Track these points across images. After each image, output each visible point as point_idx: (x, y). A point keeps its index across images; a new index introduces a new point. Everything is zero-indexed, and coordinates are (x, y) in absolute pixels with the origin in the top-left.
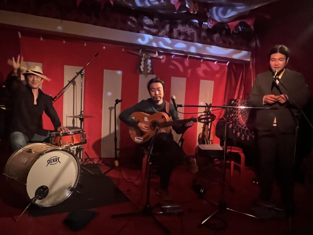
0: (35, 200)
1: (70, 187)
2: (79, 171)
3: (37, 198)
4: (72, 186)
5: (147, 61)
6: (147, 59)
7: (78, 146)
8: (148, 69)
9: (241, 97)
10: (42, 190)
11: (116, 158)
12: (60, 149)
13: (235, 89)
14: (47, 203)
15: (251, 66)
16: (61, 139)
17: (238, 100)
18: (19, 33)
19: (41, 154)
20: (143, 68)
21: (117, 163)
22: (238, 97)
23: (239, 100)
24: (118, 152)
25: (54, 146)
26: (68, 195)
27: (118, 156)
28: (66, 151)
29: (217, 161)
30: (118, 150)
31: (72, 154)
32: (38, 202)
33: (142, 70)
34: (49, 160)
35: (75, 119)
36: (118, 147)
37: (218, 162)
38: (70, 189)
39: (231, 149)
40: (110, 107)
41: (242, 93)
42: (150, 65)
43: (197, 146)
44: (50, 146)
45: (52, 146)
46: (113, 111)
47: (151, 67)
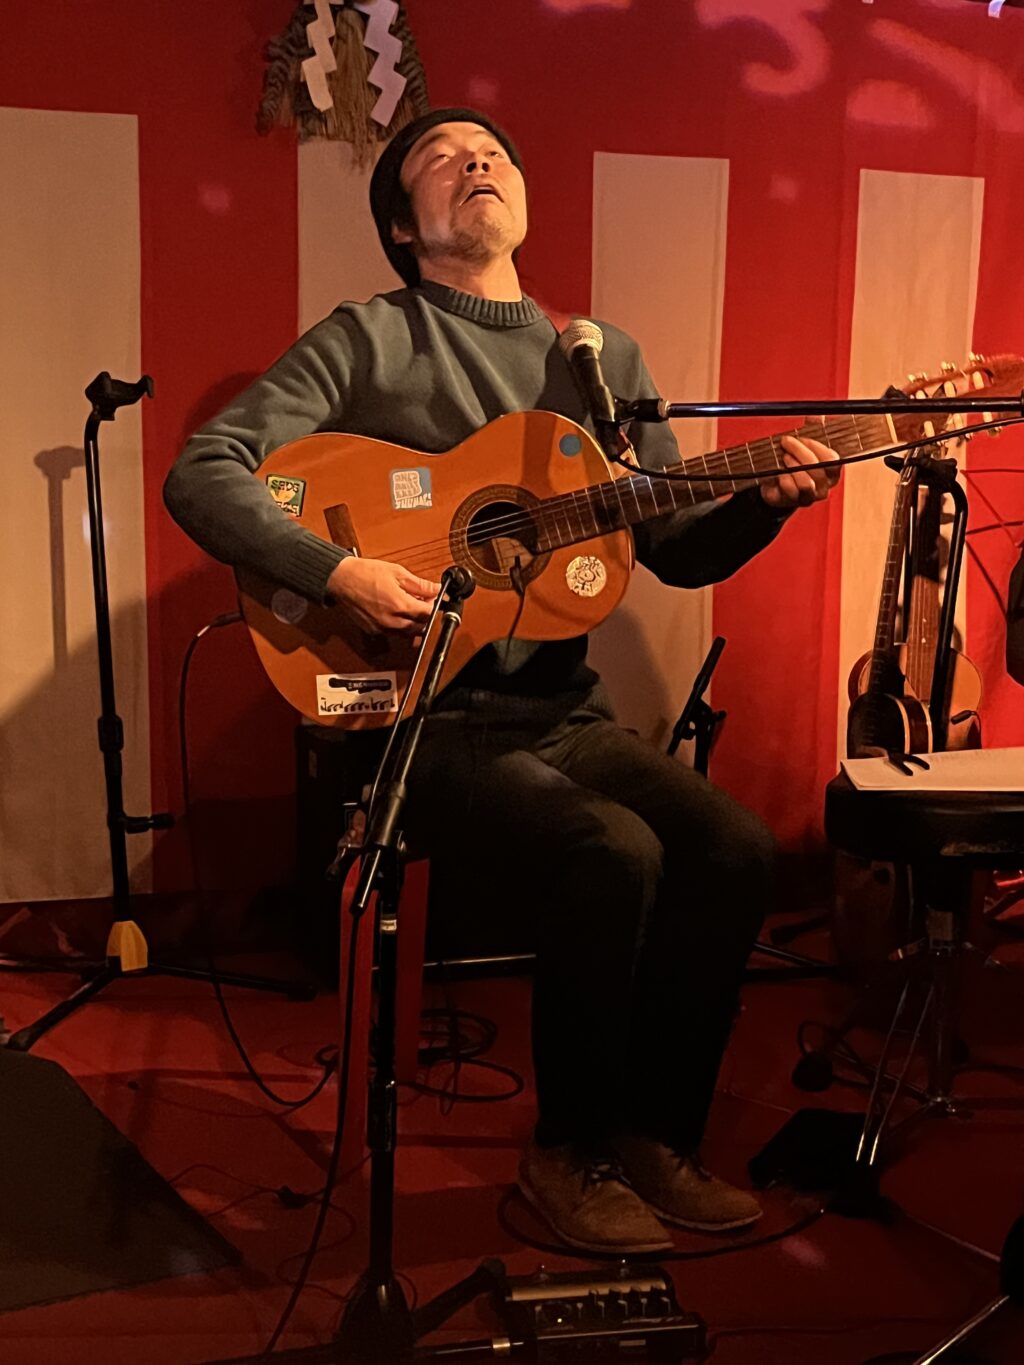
5: (365, 18)
8: (378, 91)
11: (122, 904)
20: (331, 78)
21: (129, 944)
30: (138, 825)
33: (322, 100)
36: (134, 803)
40: (50, 447)
42: (392, 49)
47: (398, 68)
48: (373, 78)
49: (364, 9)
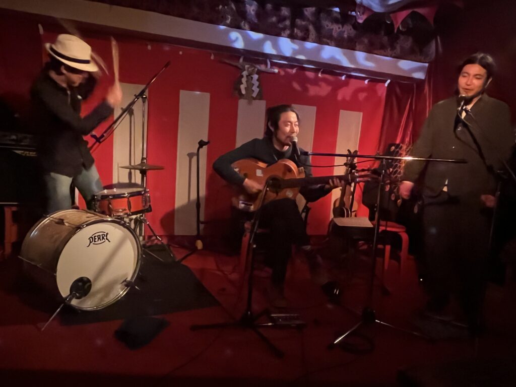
0: (71, 300)
1: (125, 281)
2: (140, 257)
3: (73, 297)
4: (129, 279)
5: (252, 78)
6: (252, 75)
7: (138, 215)
8: (253, 91)
9: (407, 139)
10: (80, 284)
11: (198, 237)
12: (110, 219)
13: (398, 127)
14: (88, 304)
15: (427, 88)
16: (110, 203)
17: (401, 145)
18: (40, 27)
19: (79, 228)
20: (245, 88)
21: (199, 244)
22: (403, 141)
23: (403, 145)
24: (202, 226)
25: (99, 214)
26: (121, 293)
27: (201, 233)
28: (118, 223)
29: (363, 244)
30: (202, 223)
31: (128, 228)
32: (74, 302)
33: (244, 92)
34: (92, 237)
35: (132, 171)
36: (202, 218)
37: (365, 247)
38: (125, 283)
39: (386, 226)
40: (190, 152)
41: (409, 133)
42: (257, 84)
43: (331, 219)
44: (93, 215)
45: (97, 215)
46: (194, 159)
47: (258, 87)
48: (253, 89)
49: (252, 76)
